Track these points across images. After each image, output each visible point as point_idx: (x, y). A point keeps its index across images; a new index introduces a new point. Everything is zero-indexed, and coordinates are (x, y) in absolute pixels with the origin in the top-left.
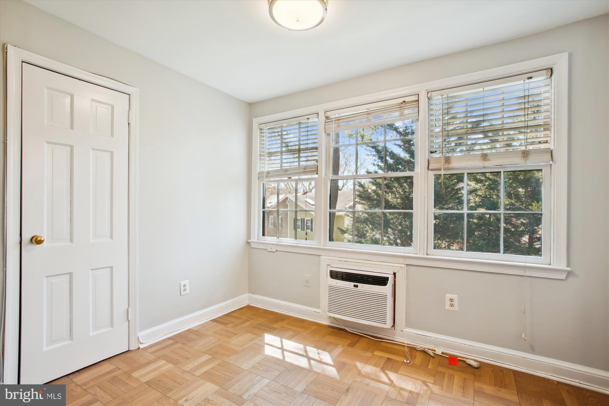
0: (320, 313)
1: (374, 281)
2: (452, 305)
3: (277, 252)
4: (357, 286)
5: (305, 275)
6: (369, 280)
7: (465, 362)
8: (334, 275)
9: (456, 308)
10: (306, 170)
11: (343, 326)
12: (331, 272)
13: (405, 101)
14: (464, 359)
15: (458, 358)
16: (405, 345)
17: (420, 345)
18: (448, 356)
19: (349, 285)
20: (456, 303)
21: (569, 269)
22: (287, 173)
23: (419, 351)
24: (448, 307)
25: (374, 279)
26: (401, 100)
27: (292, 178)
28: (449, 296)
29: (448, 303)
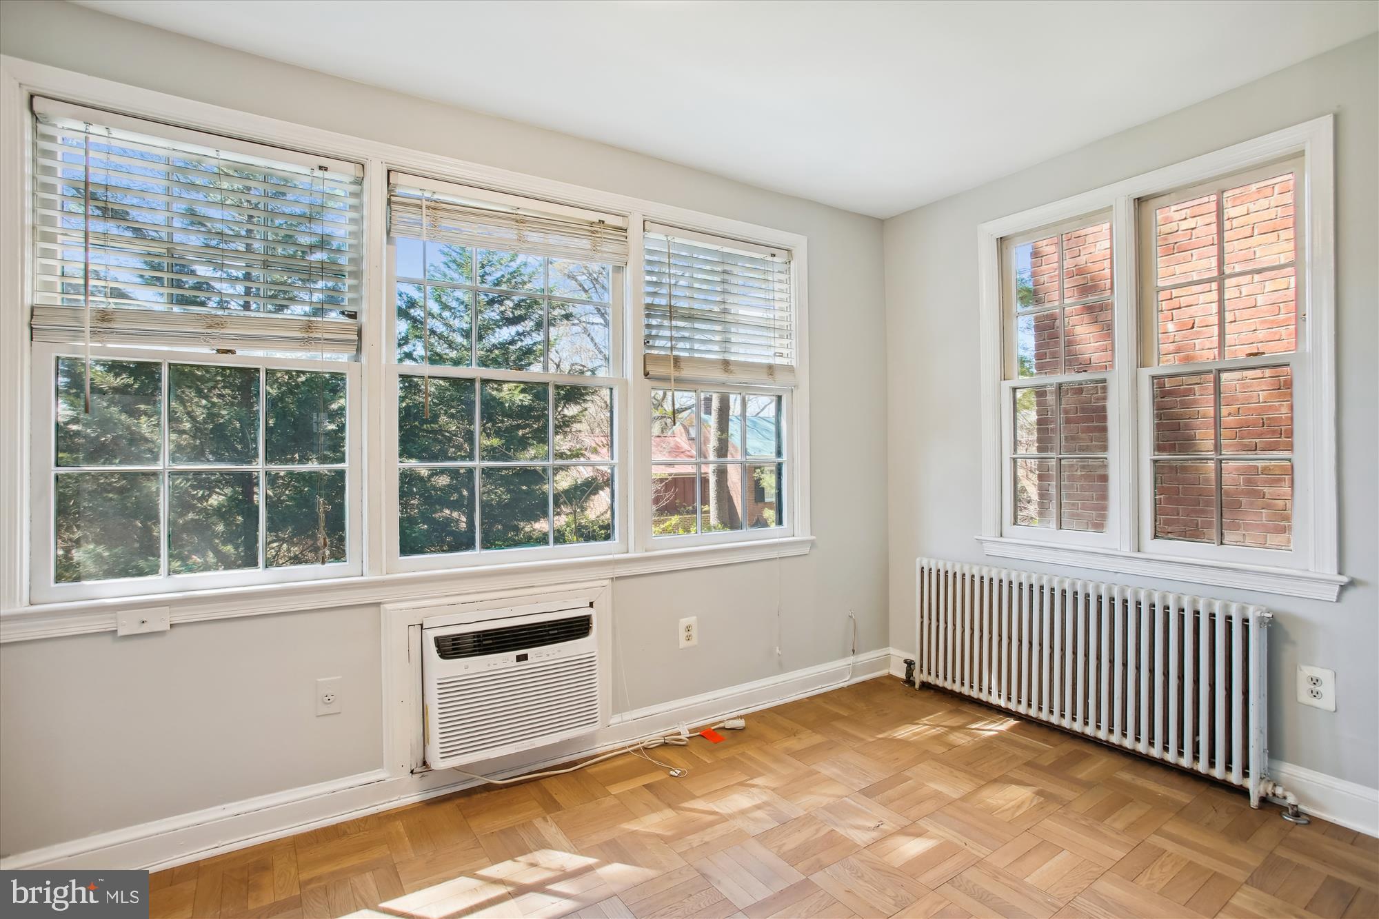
0: (388, 780)
1: (562, 633)
2: (689, 638)
3: (177, 630)
4: (524, 658)
5: (319, 680)
6: (551, 632)
7: (724, 728)
8: (451, 647)
9: (694, 641)
10: (311, 335)
11: (482, 776)
12: (439, 642)
13: (603, 222)
14: (721, 725)
15: (713, 728)
16: (629, 749)
17: (654, 736)
18: (698, 733)
19: (504, 660)
20: (694, 632)
21: (813, 537)
22: (222, 331)
23: (657, 749)
24: (683, 643)
25: (563, 628)
26: (595, 217)
27: (238, 353)
28: (685, 621)
29: (683, 634)
